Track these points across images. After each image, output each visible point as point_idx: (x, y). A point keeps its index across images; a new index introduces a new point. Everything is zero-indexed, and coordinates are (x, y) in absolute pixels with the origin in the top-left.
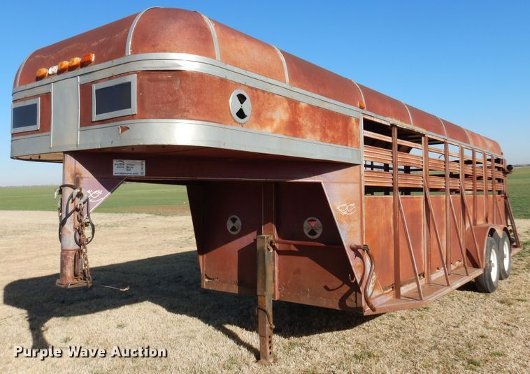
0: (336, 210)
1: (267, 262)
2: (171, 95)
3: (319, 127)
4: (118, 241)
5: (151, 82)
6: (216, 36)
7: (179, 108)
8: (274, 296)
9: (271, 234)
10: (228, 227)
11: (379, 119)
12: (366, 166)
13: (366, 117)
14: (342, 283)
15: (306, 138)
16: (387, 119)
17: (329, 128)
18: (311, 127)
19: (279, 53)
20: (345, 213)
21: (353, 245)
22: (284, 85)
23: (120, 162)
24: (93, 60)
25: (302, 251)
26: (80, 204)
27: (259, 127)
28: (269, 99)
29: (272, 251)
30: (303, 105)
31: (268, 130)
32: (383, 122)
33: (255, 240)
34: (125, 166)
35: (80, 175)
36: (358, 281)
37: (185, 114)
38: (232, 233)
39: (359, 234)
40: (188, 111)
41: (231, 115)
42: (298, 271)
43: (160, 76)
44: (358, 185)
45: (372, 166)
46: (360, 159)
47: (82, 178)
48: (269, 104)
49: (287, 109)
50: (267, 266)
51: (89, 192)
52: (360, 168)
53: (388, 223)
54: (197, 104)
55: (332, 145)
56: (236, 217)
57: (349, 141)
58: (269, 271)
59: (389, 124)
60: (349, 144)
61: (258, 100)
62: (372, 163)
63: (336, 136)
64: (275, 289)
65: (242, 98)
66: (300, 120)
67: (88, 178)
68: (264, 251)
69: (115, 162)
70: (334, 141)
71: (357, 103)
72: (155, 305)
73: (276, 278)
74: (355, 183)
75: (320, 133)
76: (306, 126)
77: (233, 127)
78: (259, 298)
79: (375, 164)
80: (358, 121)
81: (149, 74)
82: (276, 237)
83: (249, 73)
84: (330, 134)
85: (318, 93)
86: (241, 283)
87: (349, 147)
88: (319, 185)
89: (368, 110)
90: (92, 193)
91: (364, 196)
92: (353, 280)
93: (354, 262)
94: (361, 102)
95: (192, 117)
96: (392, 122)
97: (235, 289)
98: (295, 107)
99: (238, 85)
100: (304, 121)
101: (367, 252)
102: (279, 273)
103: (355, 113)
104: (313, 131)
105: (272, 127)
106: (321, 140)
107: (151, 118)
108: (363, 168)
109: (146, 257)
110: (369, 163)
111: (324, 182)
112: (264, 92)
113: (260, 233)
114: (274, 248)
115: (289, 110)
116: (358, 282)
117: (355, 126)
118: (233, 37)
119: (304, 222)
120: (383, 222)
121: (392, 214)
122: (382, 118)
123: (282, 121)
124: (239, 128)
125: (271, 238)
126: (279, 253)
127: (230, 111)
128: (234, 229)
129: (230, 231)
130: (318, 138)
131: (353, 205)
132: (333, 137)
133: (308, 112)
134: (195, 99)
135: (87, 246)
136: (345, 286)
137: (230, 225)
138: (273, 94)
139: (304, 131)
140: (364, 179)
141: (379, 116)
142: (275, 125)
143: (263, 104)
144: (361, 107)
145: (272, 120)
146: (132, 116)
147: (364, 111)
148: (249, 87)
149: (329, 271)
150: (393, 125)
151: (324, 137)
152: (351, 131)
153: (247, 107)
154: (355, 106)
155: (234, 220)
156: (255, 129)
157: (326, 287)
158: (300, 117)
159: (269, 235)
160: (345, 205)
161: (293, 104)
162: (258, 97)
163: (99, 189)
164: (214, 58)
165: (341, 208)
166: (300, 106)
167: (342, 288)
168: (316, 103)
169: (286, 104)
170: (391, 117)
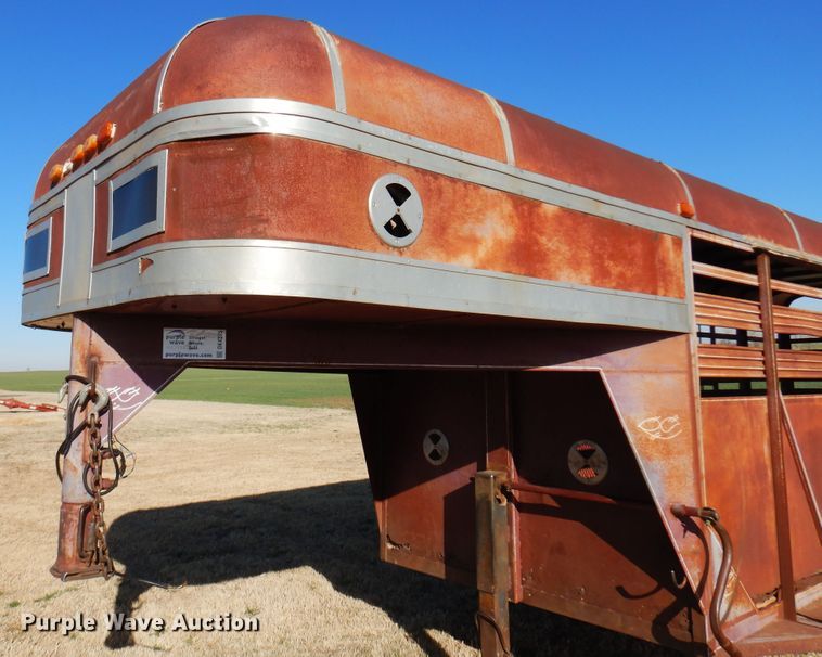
0: (636, 431)
1: (496, 526)
2: (233, 187)
3: (587, 255)
4: (292, 453)
5: (195, 163)
6: (339, 64)
7: (248, 214)
8: (511, 593)
9: (503, 469)
10: (425, 450)
11: (726, 239)
12: (700, 335)
13: (698, 235)
14: (655, 584)
15: (557, 279)
16: (744, 238)
17: (611, 257)
18: (569, 254)
19: (494, 103)
20: (657, 436)
21: (677, 506)
22: (503, 168)
23: (178, 334)
24: (112, 135)
25: (567, 510)
26: (93, 415)
27: (443, 255)
28: (466, 196)
29: (505, 503)
30: (549, 210)
31: (466, 261)
32: (736, 245)
33: (472, 479)
34: (187, 340)
35: (99, 357)
36: (695, 586)
37: (261, 227)
38: (433, 462)
39: (690, 482)
40: (267, 221)
41: (373, 230)
42: (559, 549)
43: (211, 150)
44: (684, 377)
45: (713, 336)
46: (687, 324)
47: (102, 363)
48: (467, 206)
49: (511, 217)
50: (496, 533)
51: (113, 390)
52: (688, 340)
53: (758, 455)
54: (287, 206)
55: (620, 292)
56: (439, 432)
57: (661, 284)
58: (500, 542)
59: (749, 249)
60: (661, 291)
61: (440, 198)
62: (712, 328)
63: (629, 274)
64: (513, 581)
65: (399, 194)
66: (543, 240)
67: (114, 363)
68: (489, 503)
69: (166, 332)
70: (624, 284)
71: (674, 206)
72: (317, 574)
73: (516, 558)
74: (679, 372)
75: (590, 268)
76: (557, 252)
77: (376, 256)
78: (481, 595)
79: (718, 330)
80: (678, 242)
81: (191, 146)
82: (514, 475)
83: (415, 141)
84: (615, 269)
85: (585, 185)
86: (449, 559)
87: (659, 297)
88: (596, 375)
89: (701, 219)
90: (119, 392)
91: (699, 401)
92: (680, 582)
93: (683, 543)
94: (684, 204)
95: (276, 232)
96: (756, 245)
97: (438, 570)
98: (530, 214)
99: (390, 165)
100: (551, 242)
101: (713, 524)
102: (521, 549)
103: (672, 227)
104: (575, 264)
105: (474, 256)
106: (593, 282)
107: (190, 238)
108: (694, 339)
109: (324, 483)
110: (706, 330)
111: (606, 372)
112: (453, 180)
113: (482, 467)
114: (510, 498)
115: (516, 220)
116: (695, 588)
117: (672, 255)
118: (382, 68)
119: (569, 448)
120: (746, 453)
121: (767, 434)
122: (733, 235)
123: (498, 243)
124: (394, 257)
125: (504, 478)
126: (521, 507)
127: (369, 221)
128: (435, 455)
129: (429, 459)
130: (587, 278)
131: (674, 419)
132: (622, 276)
133: (561, 224)
134: (284, 195)
135: (104, 497)
136: (663, 590)
137: (428, 447)
138: (477, 186)
139: (552, 264)
140: (697, 364)
141: (726, 233)
142: (482, 252)
143: (452, 207)
144: (686, 215)
145: (473, 241)
146: (158, 237)
147: (693, 223)
148: (417, 170)
149: (624, 554)
150: (759, 251)
151: (601, 276)
152: (663, 263)
153: (412, 212)
154: (671, 210)
155: (435, 439)
156: (434, 259)
157: (620, 589)
158: (542, 233)
159: (500, 472)
160: (655, 419)
161: (525, 208)
162: (440, 192)
163: (135, 384)
164: (331, 105)
165: (647, 425)
166: (541, 211)
167: (656, 596)
168: (578, 205)
169: (508, 207)
170: (754, 234)
